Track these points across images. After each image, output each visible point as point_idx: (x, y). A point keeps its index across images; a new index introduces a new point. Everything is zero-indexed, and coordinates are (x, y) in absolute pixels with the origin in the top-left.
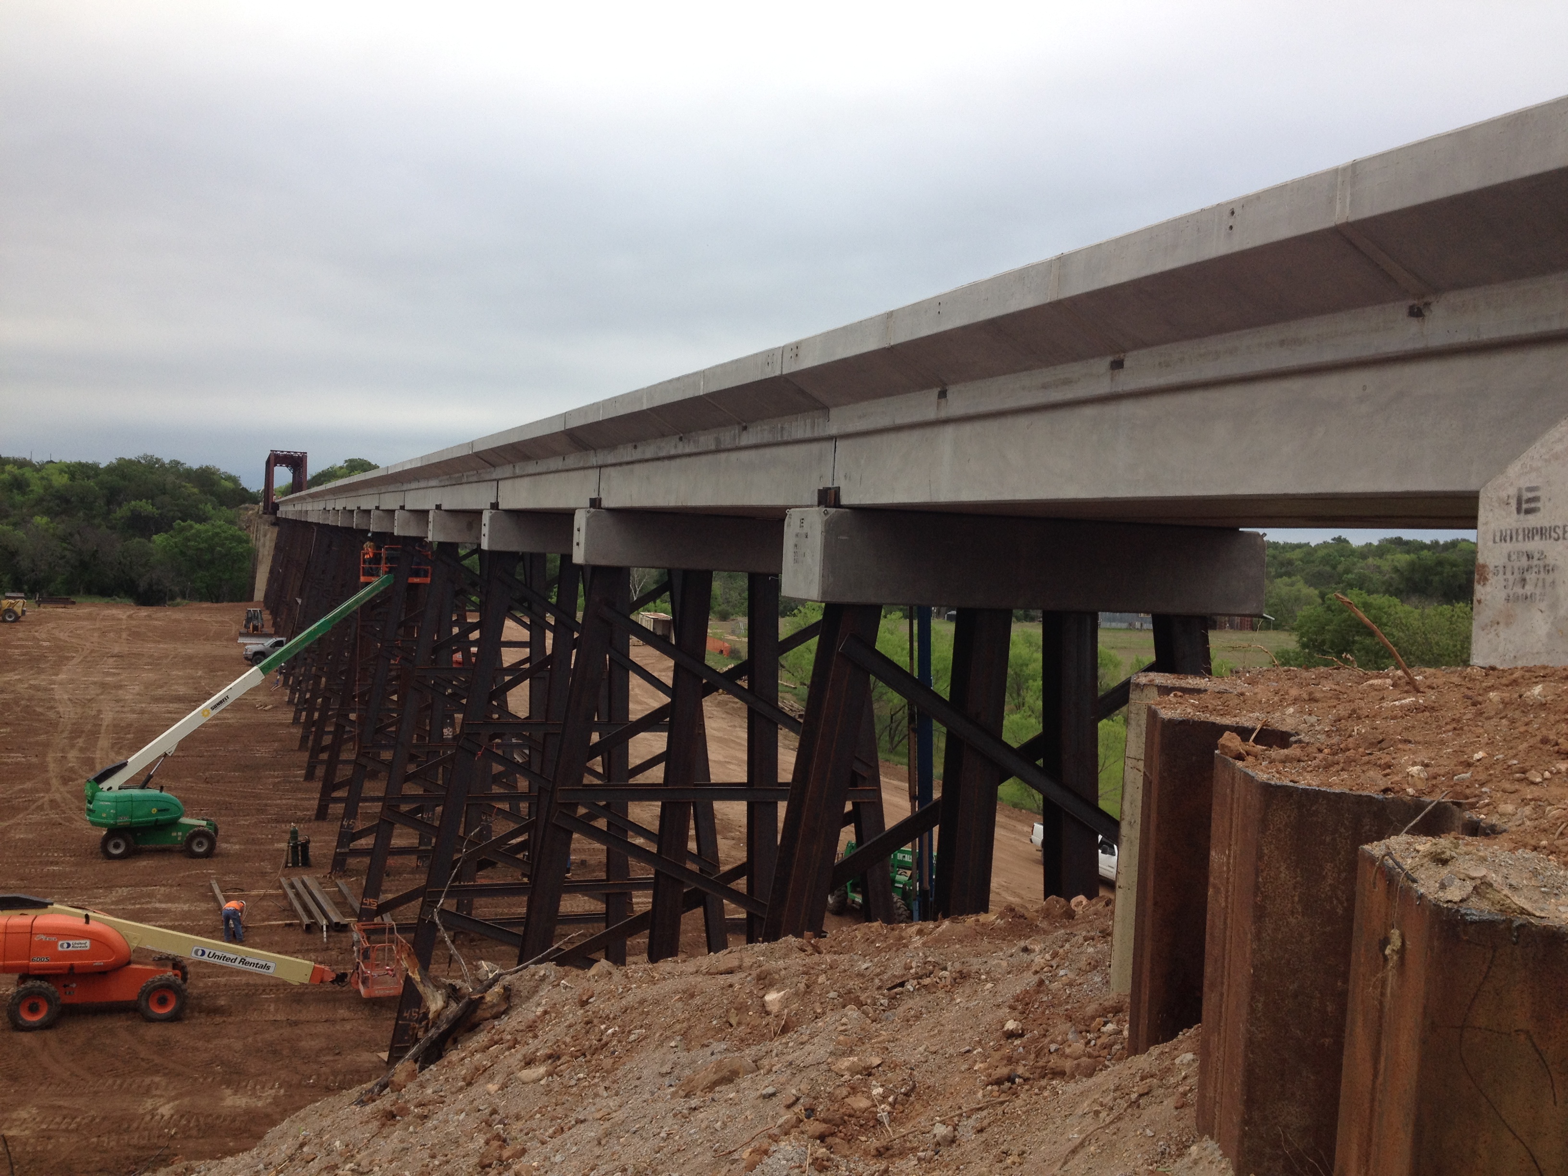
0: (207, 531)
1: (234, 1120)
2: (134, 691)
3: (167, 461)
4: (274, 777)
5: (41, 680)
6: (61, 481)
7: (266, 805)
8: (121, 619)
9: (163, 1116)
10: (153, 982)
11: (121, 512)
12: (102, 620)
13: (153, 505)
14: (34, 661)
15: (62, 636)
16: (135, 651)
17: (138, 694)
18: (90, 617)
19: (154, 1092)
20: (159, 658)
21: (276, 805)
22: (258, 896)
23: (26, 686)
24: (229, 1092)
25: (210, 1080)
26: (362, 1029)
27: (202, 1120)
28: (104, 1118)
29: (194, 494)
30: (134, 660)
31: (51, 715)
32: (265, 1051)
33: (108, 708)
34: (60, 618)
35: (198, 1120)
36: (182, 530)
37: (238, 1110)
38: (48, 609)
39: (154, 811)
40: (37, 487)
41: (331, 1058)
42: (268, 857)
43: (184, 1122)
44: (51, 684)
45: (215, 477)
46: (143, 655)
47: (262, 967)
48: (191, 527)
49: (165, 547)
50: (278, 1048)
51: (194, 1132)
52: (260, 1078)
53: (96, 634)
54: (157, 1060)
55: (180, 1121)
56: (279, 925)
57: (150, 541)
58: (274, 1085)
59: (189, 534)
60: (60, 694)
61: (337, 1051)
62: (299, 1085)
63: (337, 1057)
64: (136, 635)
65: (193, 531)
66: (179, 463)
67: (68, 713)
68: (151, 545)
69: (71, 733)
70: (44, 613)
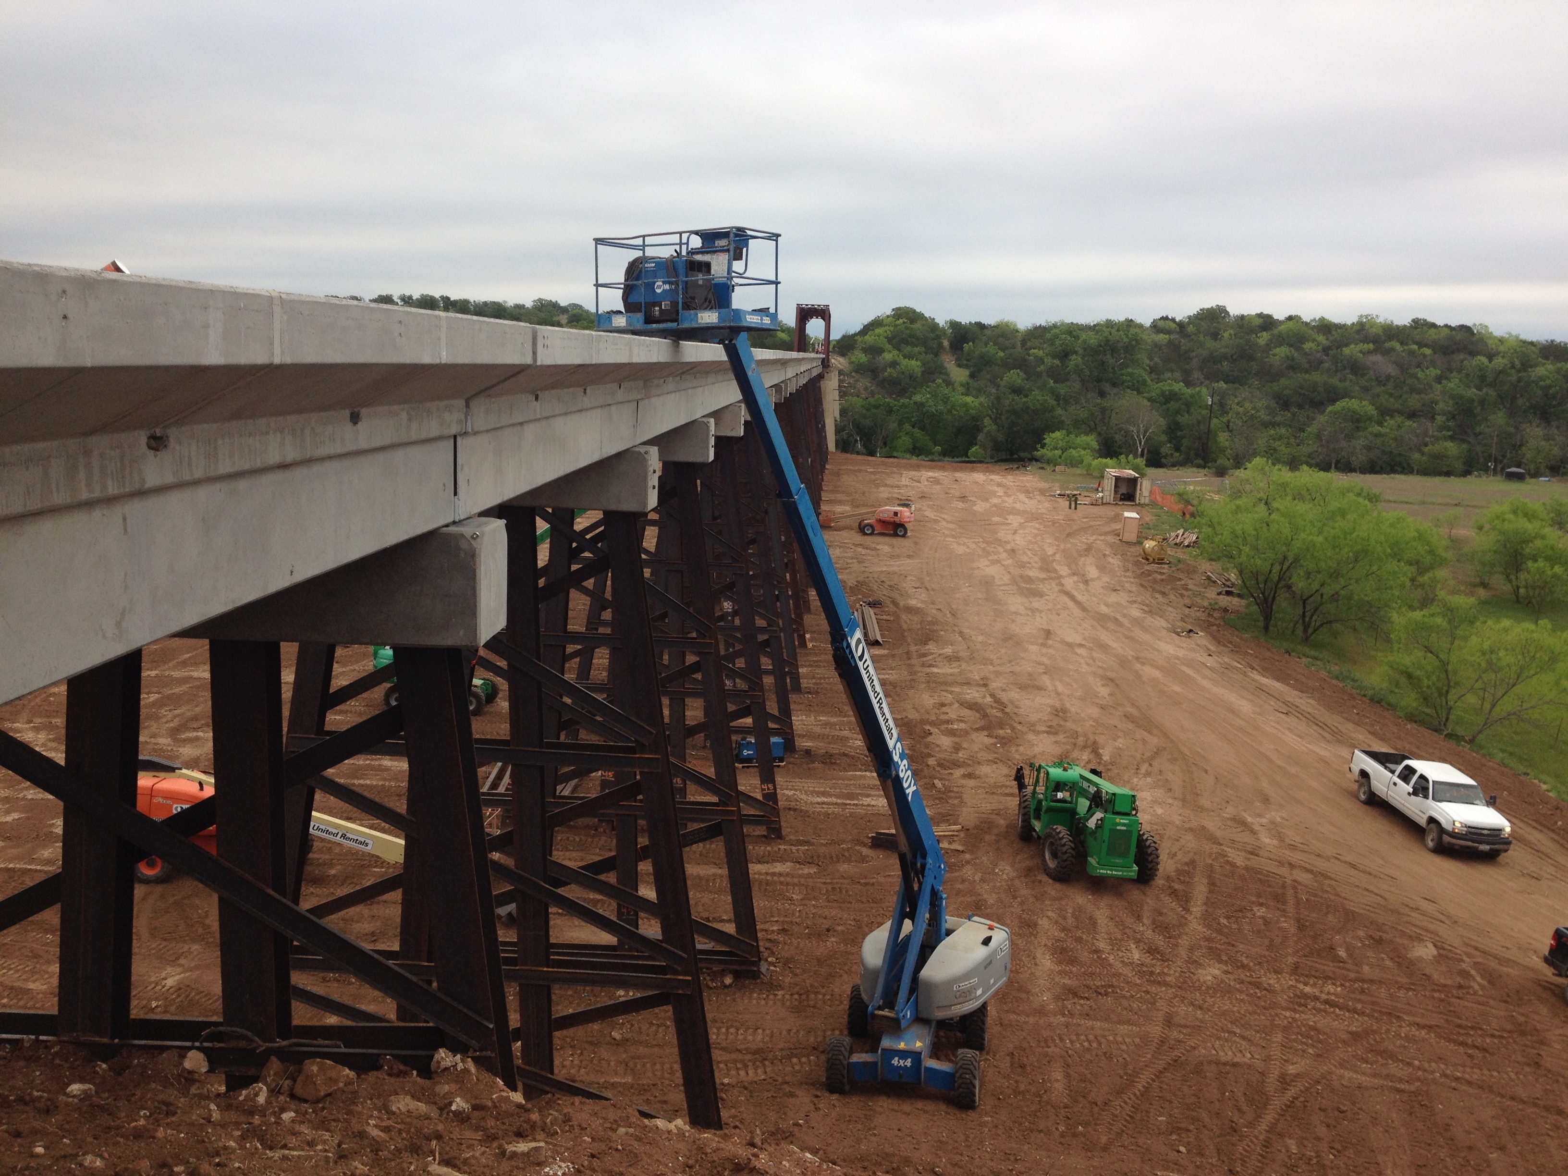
35: (187, 996)
47: (361, 843)
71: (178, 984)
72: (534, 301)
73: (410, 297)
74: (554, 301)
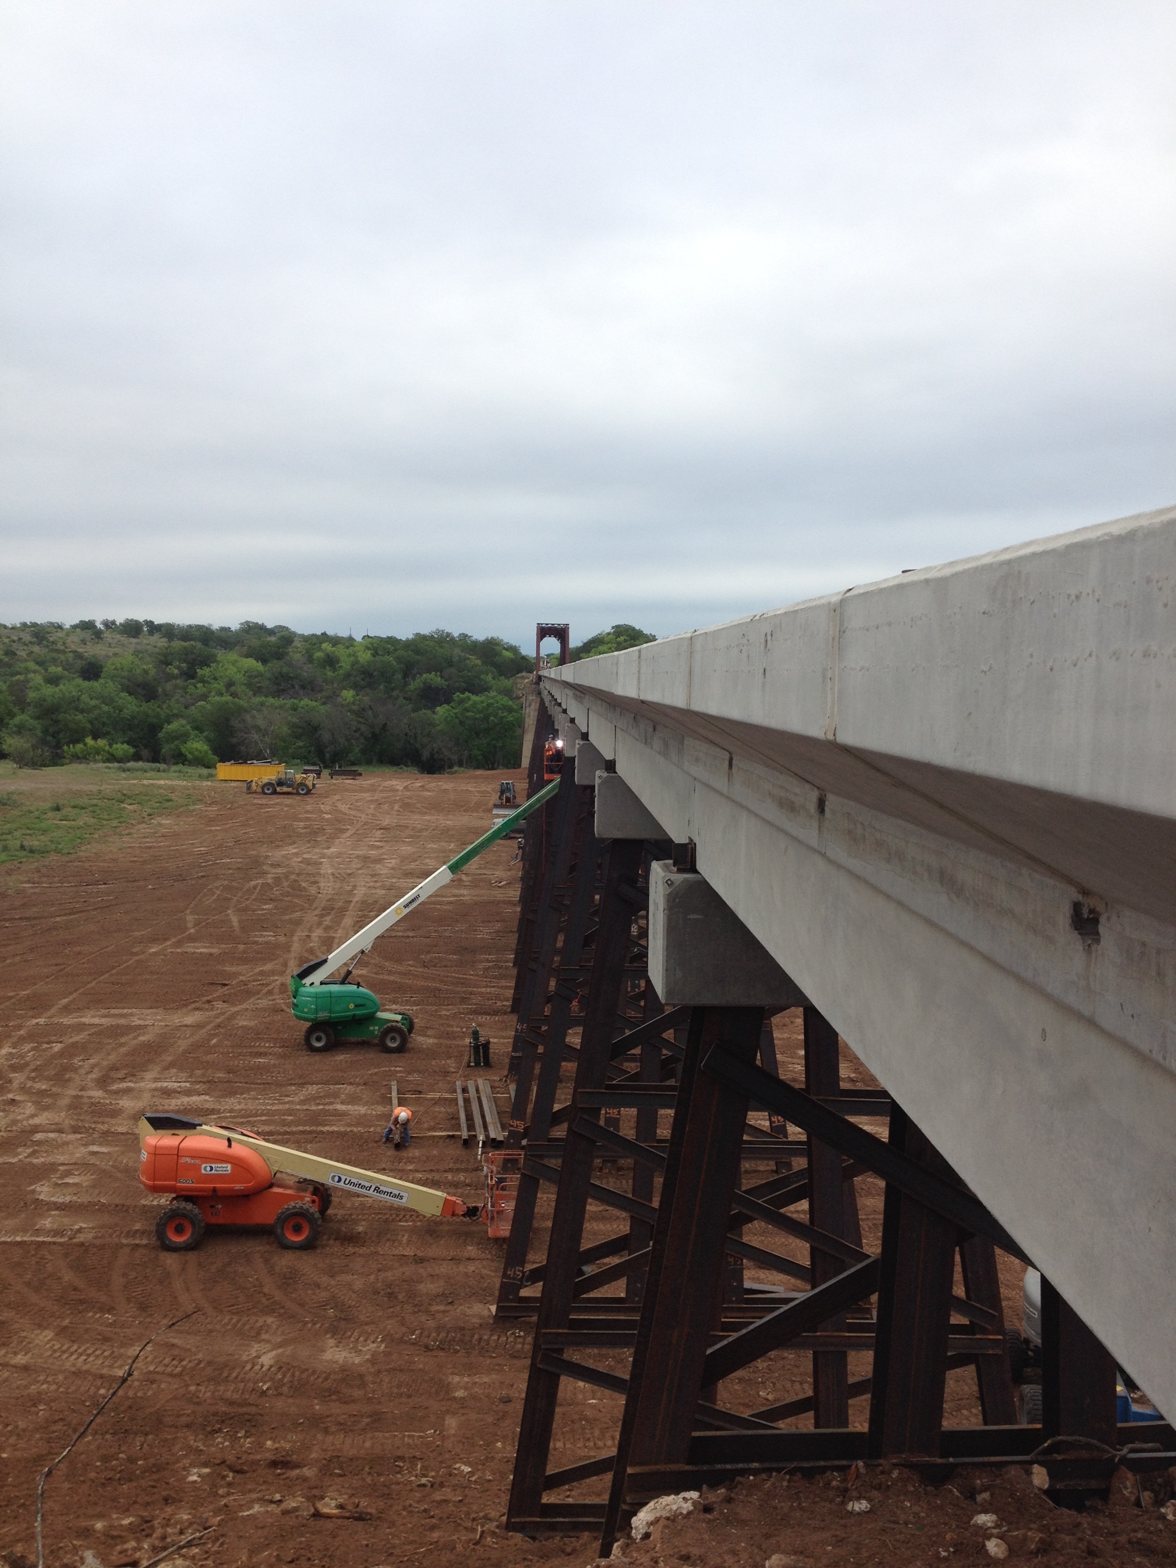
0: (482, 702)
1: (326, 1379)
2: (390, 865)
3: (456, 634)
4: (488, 961)
5: (312, 855)
6: (365, 657)
7: (471, 993)
8: (397, 790)
9: (262, 1366)
10: (288, 1209)
11: (415, 684)
12: (382, 791)
13: (442, 677)
14: (313, 835)
15: (343, 807)
16: (402, 822)
17: (393, 869)
18: (372, 789)
19: (264, 1336)
20: (421, 830)
21: (481, 994)
22: (433, 1099)
23: (300, 860)
24: (331, 1342)
25: (318, 1325)
26: (485, 1271)
27: (297, 1374)
28: (209, 1363)
29: (476, 666)
30: (398, 832)
31: (313, 890)
32: (382, 1292)
33: (363, 883)
34: (347, 790)
35: (293, 1376)
36: (462, 701)
37: (334, 1366)
38: (338, 781)
39: (352, 1006)
40: (345, 664)
41: (441, 1308)
42: (456, 1054)
43: (279, 1376)
44: (321, 858)
45: (498, 648)
46: (407, 827)
47: (395, 1196)
48: (469, 699)
49: (447, 717)
50: (397, 1290)
51: (285, 1389)
52: (366, 1328)
53: (372, 806)
54: (278, 1295)
55: (276, 1374)
56: (441, 1137)
57: (434, 713)
58: (377, 1338)
59: (467, 705)
60: (327, 869)
61: (450, 1300)
62: (401, 1341)
63: (449, 1307)
64: (407, 806)
65: (471, 702)
66: (467, 635)
67: (328, 887)
68: (435, 716)
69: (323, 910)
70: (335, 785)
71: (277, 1362)
72: (242, 624)
73: (113, 622)
74: (260, 623)
